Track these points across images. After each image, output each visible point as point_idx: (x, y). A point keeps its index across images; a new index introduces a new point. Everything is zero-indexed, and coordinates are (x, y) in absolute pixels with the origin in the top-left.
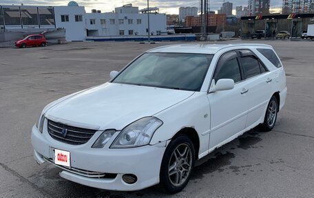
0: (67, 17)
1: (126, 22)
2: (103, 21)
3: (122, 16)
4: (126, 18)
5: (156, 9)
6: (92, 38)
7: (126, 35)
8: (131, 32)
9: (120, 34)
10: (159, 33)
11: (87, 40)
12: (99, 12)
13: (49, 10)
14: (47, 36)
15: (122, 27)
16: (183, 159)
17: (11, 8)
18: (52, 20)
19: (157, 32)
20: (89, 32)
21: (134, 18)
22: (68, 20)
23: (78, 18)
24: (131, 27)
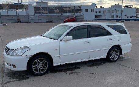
0: (88, 10)
1: (115, 12)
2: (104, 12)
3: (113, 9)
4: (115, 10)
5: (131, 5)
6: (97, 19)
7: (115, 18)
8: (117, 16)
9: (112, 17)
10: (132, 17)
11: (95, 20)
12: (104, 7)
13: (79, 7)
14: (77, 18)
15: (113, 14)
16: (42, 64)
17: (65, 7)
18: (80, 11)
19: (131, 16)
20: (96, 16)
21: (120, 10)
22: (88, 11)
23: (92, 10)
24: (117, 14)
